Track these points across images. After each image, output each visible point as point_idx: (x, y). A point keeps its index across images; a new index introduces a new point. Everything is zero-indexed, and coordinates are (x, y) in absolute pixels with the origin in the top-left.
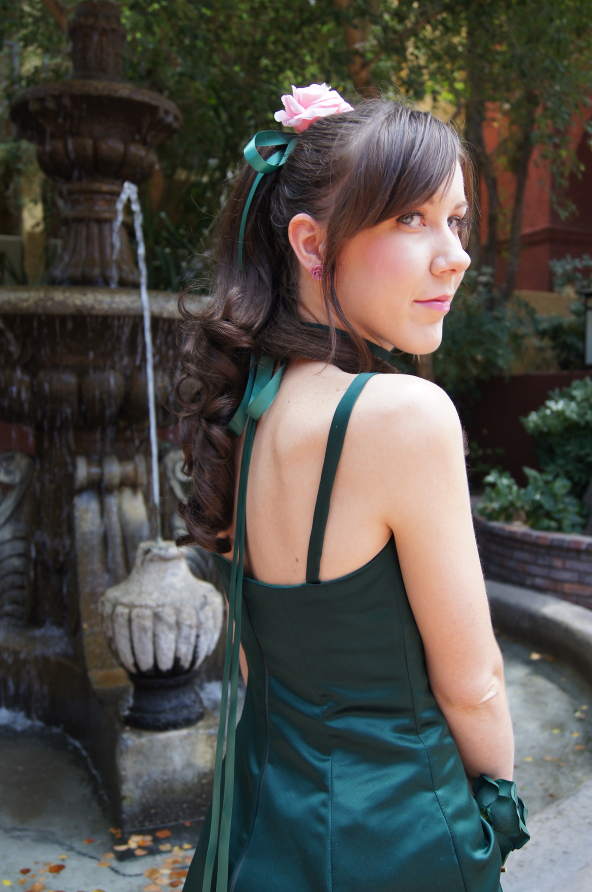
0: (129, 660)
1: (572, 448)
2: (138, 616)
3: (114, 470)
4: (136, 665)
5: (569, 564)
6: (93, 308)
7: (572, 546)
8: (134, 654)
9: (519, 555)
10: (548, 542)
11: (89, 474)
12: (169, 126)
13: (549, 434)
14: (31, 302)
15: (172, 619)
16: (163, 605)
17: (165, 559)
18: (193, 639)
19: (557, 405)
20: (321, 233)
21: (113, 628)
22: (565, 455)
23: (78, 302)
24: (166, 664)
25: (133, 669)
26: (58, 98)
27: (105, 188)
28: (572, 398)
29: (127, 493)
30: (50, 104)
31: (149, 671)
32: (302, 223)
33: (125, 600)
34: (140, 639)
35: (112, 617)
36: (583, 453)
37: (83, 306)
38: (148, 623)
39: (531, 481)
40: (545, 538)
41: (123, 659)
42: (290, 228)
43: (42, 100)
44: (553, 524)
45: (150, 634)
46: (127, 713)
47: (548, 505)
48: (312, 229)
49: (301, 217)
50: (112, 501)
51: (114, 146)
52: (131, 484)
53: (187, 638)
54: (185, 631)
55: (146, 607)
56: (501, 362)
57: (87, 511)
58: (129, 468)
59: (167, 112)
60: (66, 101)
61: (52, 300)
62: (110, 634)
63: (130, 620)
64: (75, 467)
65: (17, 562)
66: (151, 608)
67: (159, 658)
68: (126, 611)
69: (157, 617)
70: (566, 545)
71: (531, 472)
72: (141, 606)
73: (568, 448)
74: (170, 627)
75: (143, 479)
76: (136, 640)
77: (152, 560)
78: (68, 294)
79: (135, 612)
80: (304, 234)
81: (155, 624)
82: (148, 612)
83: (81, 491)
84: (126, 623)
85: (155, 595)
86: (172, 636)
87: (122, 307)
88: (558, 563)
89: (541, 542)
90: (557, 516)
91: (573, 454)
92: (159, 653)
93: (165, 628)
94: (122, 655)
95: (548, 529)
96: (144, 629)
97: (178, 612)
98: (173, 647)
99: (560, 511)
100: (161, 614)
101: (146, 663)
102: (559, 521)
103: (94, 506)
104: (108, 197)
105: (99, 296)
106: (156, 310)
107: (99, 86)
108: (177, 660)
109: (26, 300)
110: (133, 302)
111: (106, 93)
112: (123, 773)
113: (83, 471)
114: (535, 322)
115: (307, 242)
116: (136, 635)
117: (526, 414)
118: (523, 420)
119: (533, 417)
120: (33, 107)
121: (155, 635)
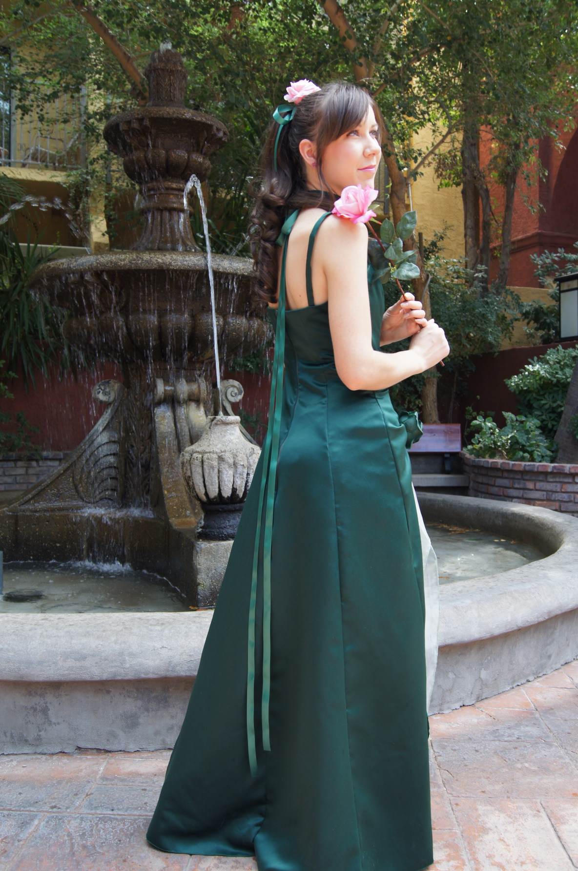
0: (201, 491)
1: (546, 402)
2: (208, 459)
3: (183, 388)
4: (206, 494)
5: (539, 485)
6: (170, 264)
7: (540, 469)
8: (205, 486)
9: (500, 482)
10: (522, 469)
11: (165, 390)
12: (221, 139)
13: (528, 391)
14: (127, 261)
15: (231, 461)
16: (225, 451)
17: (227, 424)
18: (245, 476)
19: (535, 367)
20: (314, 147)
21: (191, 469)
22: (541, 407)
23: (160, 260)
24: (227, 493)
25: (204, 498)
26: (141, 120)
27: (174, 186)
28: (547, 362)
29: (193, 405)
30: (135, 125)
31: (215, 498)
32: (305, 144)
33: (199, 449)
34: (209, 473)
35: (190, 462)
36: (555, 405)
37: (164, 263)
38: (215, 463)
39: (508, 422)
40: (520, 465)
41: (197, 490)
42: (300, 147)
43: (129, 122)
44: (526, 455)
45: (216, 470)
46: (200, 530)
47: (522, 439)
48: (310, 146)
49: (304, 141)
50: (182, 411)
51: (180, 154)
52: (195, 399)
53: (241, 474)
54: (240, 469)
55: (213, 452)
56: (490, 338)
57: (164, 418)
58: (194, 387)
59: (218, 130)
60: (147, 123)
61: (142, 259)
62: (189, 474)
63: (202, 462)
64: (155, 386)
65: (112, 459)
66: (216, 453)
67: (222, 488)
68: (201, 456)
69: (221, 459)
70: (536, 470)
71: (509, 415)
72: (210, 452)
73: (543, 402)
74: (230, 466)
75: (204, 394)
76: (206, 475)
77: (216, 424)
78: (152, 255)
79: (206, 456)
80: (307, 149)
81: (219, 464)
82: (215, 456)
83: (159, 404)
84: (200, 465)
85: (219, 446)
86: (231, 472)
87: (191, 264)
88: (530, 485)
89: (516, 468)
90: (529, 449)
91: (547, 406)
92: (222, 484)
93: (226, 466)
94: (196, 487)
95: (522, 459)
96: (212, 467)
97: (235, 456)
98: (232, 480)
99: (531, 445)
100: (224, 457)
101: (213, 492)
102: (531, 453)
103: (169, 414)
104: (176, 192)
105: (174, 257)
106: (215, 267)
107: (169, 111)
108: (234, 490)
109: (124, 260)
110: (198, 260)
111: (175, 116)
112: (198, 567)
113: (161, 388)
114: (520, 305)
115: (308, 152)
116: (207, 471)
117: (510, 378)
118: (508, 382)
119: (515, 378)
120: (122, 127)
121: (219, 471)
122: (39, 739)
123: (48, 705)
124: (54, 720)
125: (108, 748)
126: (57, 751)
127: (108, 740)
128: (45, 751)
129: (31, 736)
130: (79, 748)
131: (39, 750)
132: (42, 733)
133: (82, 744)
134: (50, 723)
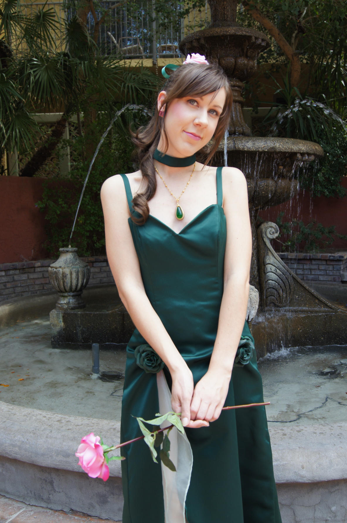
51: (229, 61)
111: (222, 33)
122: (49, 499)
123: (53, 480)
124: (57, 489)
125: (89, 513)
126: (59, 509)
127: (89, 508)
128: (53, 508)
129: (45, 496)
130: (72, 510)
131: (49, 506)
132: (51, 496)
133: (74, 508)
134: (55, 491)
